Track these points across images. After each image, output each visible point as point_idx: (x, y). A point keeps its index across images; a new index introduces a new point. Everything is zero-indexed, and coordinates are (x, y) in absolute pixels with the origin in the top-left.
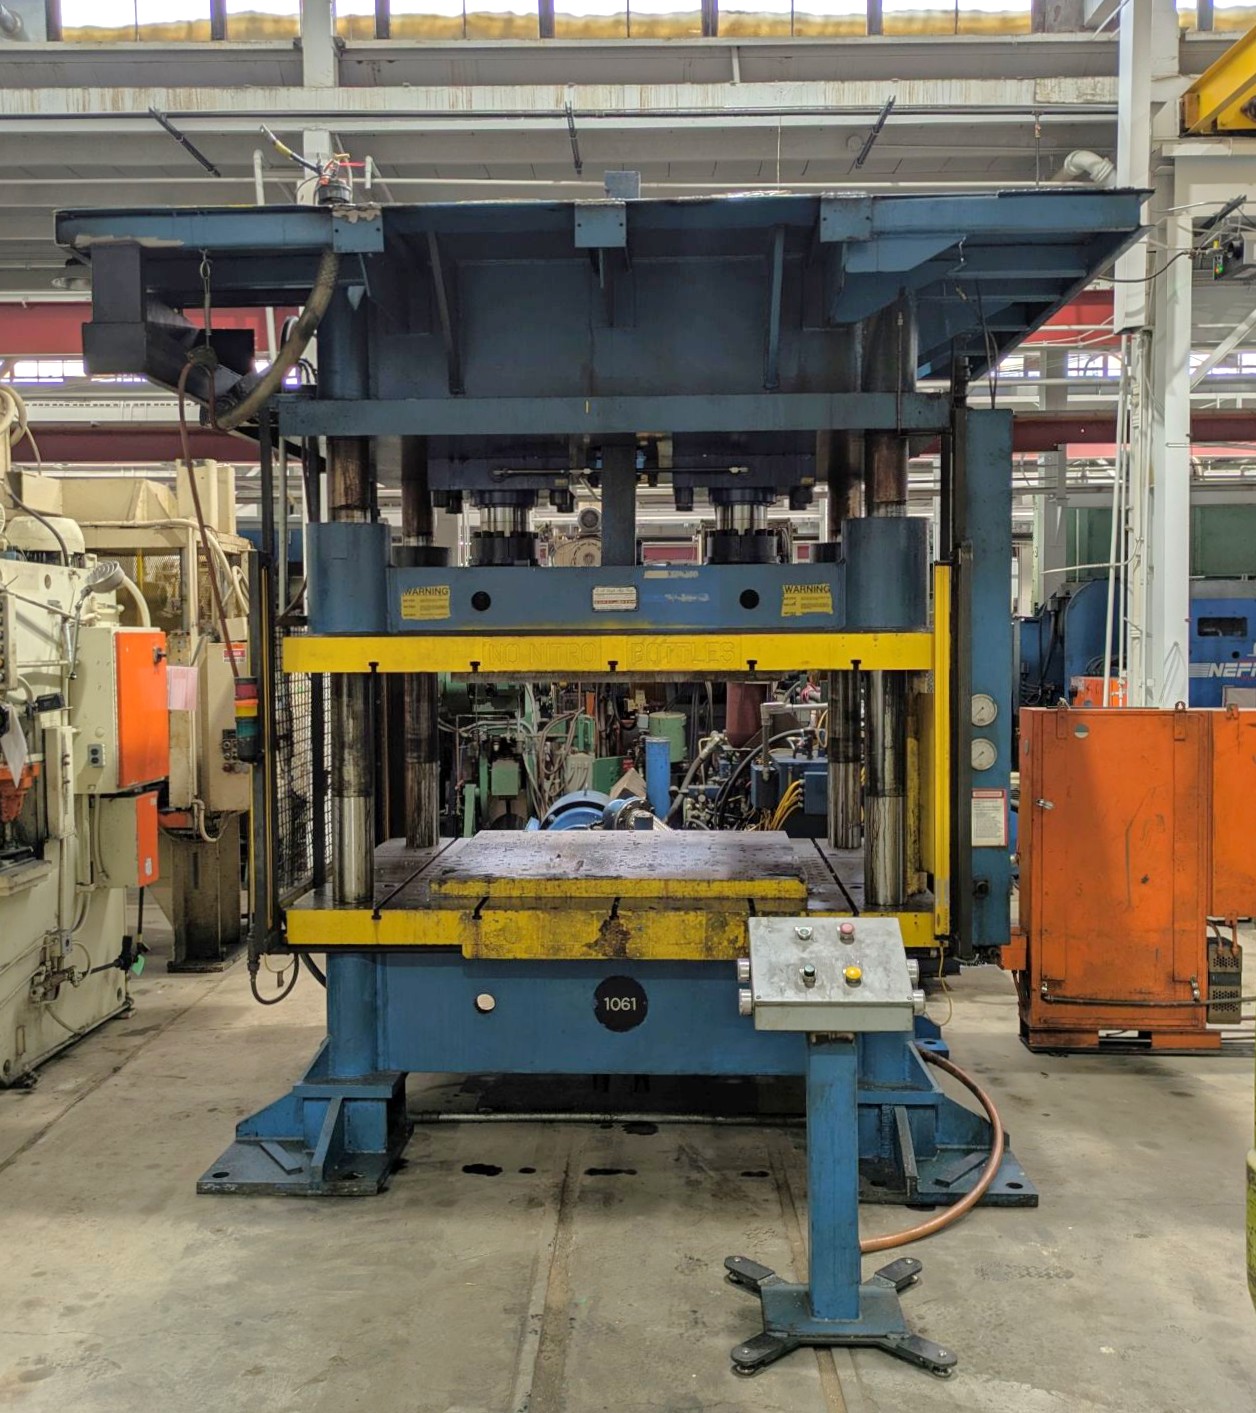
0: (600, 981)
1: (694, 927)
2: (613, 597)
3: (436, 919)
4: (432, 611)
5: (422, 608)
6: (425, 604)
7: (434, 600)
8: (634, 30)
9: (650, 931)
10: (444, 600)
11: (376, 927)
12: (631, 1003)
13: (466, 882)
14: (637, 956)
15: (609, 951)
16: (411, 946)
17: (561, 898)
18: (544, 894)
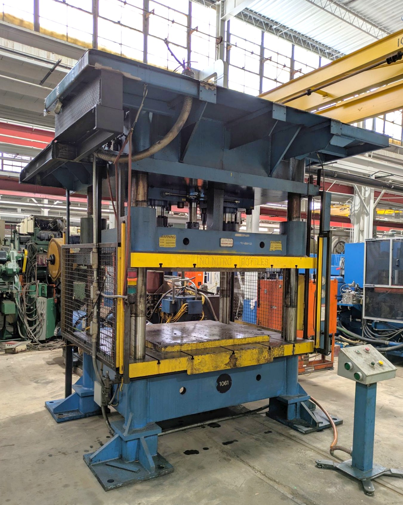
0: (219, 376)
1: (255, 354)
2: (226, 242)
3: (179, 361)
4: (170, 244)
5: (167, 243)
6: (168, 241)
7: (171, 240)
8: (69, 40)
9: (243, 357)
10: (174, 240)
11: (159, 367)
12: (227, 382)
13: (174, 346)
14: (239, 366)
15: (232, 365)
16: (171, 373)
17: (203, 349)
18: (199, 348)
